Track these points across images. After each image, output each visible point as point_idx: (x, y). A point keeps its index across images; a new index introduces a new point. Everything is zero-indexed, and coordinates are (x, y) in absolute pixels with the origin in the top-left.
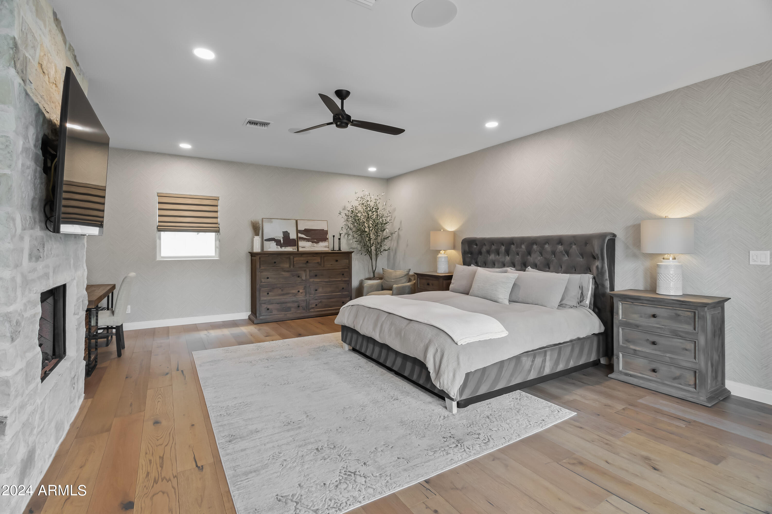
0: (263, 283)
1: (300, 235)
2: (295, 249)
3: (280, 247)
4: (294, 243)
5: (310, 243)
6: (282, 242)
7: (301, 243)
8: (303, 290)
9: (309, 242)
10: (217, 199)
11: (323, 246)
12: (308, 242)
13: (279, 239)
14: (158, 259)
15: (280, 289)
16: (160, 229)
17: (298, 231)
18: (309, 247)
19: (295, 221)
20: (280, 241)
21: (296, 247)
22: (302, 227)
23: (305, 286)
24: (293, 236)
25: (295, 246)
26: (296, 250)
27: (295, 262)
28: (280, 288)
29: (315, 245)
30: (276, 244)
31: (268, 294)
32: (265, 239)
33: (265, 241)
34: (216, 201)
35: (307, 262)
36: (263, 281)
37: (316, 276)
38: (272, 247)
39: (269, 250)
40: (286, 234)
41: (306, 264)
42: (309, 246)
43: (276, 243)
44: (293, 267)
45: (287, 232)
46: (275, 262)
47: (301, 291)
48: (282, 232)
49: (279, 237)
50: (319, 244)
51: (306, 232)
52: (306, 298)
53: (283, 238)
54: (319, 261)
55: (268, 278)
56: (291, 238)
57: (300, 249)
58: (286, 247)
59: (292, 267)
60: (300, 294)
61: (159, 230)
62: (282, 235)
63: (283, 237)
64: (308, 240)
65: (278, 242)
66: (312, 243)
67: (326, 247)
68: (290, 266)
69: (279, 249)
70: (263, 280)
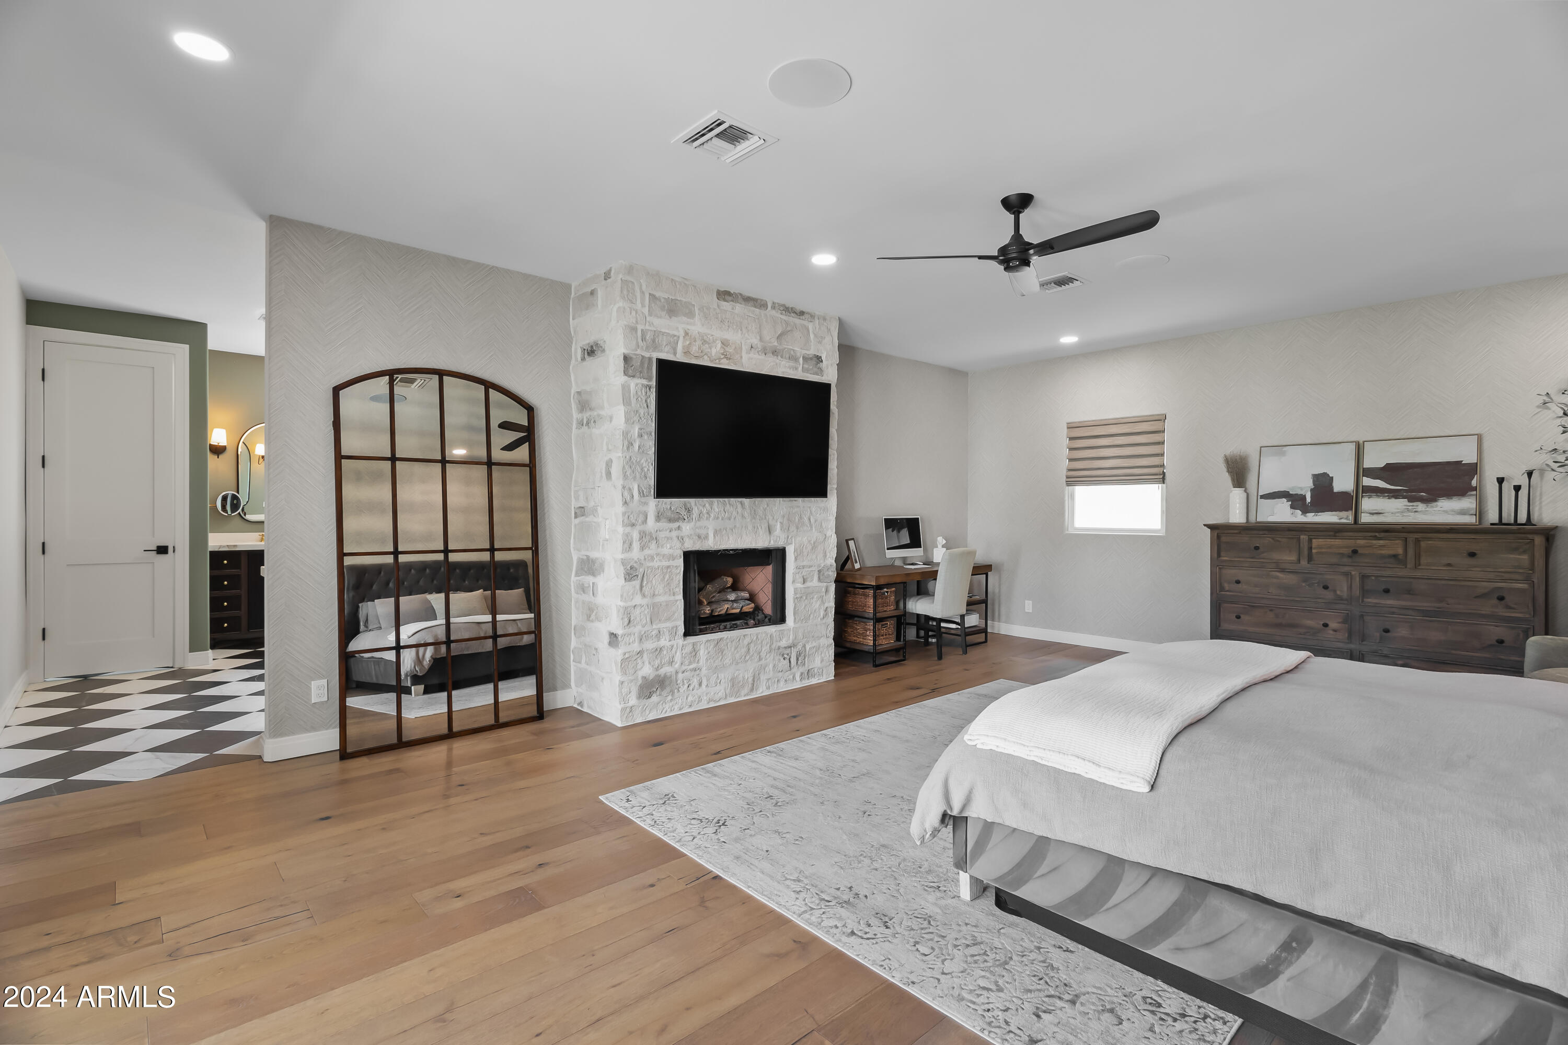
0: (1228, 591)
1: (1367, 481)
2: (1347, 518)
3: (1300, 513)
4: (1347, 502)
5: (1401, 503)
6: (1308, 500)
7: (1368, 504)
8: (1340, 625)
9: (1396, 498)
10: (1162, 418)
11: (1453, 511)
12: (1393, 500)
13: (1299, 493)
14: (1071, 531)
15: (1271, 610)
16: (1072, 481)
17: (1361, 471)
18: (1398, 512)
19: (1353, 447)
20: (1304, 497)
21: (1350, 512)
22: (1374, 459)
23: (1348, 613)
24: (1343, 483)
25: (1347, 510)
26: (1351, 520)
27: (1314, 551)
28: (1271, 608)
29: (1421, 506)
30: (1291, 505)
31: (1238, 617)
32: (1260, 494)
33: (1261, 498)
34: (1161, 423)
35: (1355, 552)
36: (1227, 588)
37: (1387, 591)
38: (1281, 513)
39: (1272, 519)
40: (1322, 483)
41: (1350, 557)
42: (1398, 509)
43: (1290, 503)
44: (1307, 563)
45: (1325, 475)
46: (1257, 548)
47: (1333, 625)
48: (1311, 476)
49: (1301, 489)
50: (1434, 504)
51: (1391, 471)
52: (1352, 646)
53: (1312, 490)
54: (1400, 551)
55: (1238, 582)
56: (1335, 490)
57: (1365, 519)
58: (1320, 514)
59: (1304, 562)
60: (1331, 632)
61: (1069, 484)
62: (1310, 484)
63: (1313, 487)
64: (1394, 494)
65: (1297, 501)
66: (1409, 501)
67: (1463, 512)
68: (1299, 561)
69: (1298, 517)
70: (1226, 586)
